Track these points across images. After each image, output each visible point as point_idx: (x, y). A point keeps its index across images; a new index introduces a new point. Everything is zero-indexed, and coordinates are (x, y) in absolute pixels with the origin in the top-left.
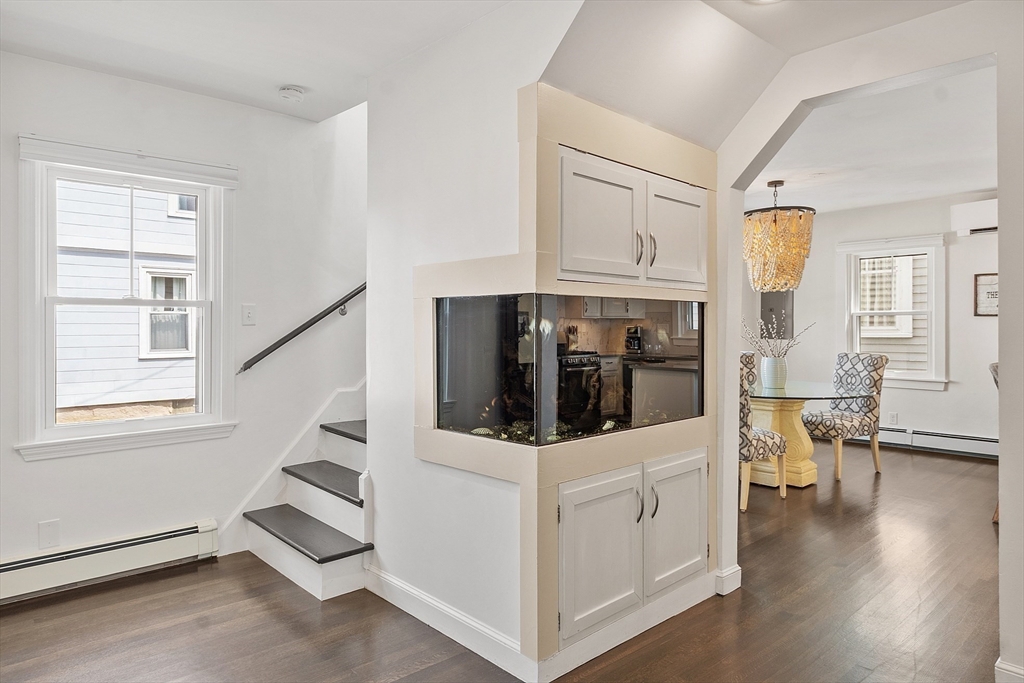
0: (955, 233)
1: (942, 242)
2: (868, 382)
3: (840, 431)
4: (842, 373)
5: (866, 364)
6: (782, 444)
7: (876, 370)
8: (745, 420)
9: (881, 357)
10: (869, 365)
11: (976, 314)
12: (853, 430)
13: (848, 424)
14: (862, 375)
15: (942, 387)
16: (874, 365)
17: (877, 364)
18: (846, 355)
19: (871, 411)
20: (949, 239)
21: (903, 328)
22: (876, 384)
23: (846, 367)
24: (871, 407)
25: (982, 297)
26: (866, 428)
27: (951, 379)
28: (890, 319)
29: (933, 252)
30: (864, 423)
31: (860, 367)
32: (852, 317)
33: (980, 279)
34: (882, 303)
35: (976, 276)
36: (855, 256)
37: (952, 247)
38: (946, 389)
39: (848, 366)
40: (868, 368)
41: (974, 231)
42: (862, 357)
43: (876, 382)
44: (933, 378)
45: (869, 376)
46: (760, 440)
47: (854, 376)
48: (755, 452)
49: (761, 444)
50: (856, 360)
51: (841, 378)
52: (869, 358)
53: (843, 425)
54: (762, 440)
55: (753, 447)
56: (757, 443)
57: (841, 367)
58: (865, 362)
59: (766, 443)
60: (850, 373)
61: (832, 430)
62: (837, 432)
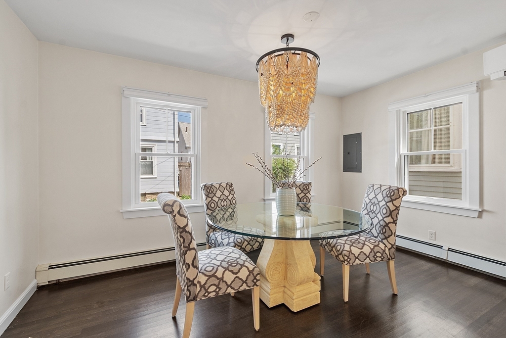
0: (489, 78)
1: (475, 88)
2: (385, 211)
3: (346, 258)
4: (368, 201)
5: (385, 195)
7: (392, 201)
8: (183, 257)
9: (398, 189)
10: (387, 196)
12: (362, 257)
13: (356, 251)
14: (381, 204)
15: (476, 215)
16: (390, 197)
17: (394, 196)
18: (373, 185)
19: (386, 238)
20: (481, 86)
22: (392, 214)
24: (387, 235)
26: (379, 255)
27: (486, 208)
28: (447, 156)
29: (467, 99)
30: (376, 249)
31: (380, 197)
32: (401, 156)
36: (404, 112)
38: (480, 216)
39: (372, 195)
40: (386, 199)
42: (383, 188)
43: (391, 212)
44: (467, 206)
45: (385, 206)
46: (214, 276)
47: (375, 205)
48: (200, 290)
49: (214, 281)
50: (379, 190)
51: (367, 205)
52: (388, 189)
53: (350, 252)
54: (216, 277)
55: (198, 285)
56: (207, 281)
57: (368, 196)
58: (384, 193)
59: (221, 279)
60: (373, 201)
61: (340, 254)
62: (344, 258)
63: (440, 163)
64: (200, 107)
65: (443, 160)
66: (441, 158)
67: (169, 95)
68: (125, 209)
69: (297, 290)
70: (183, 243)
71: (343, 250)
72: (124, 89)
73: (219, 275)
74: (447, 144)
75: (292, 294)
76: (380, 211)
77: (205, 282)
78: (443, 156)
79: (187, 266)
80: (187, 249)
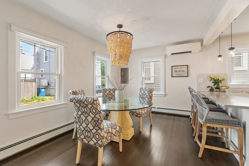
0: (167, 55)
2: (148, 97)
3: (141, 115)
4: (141, 94)
6: (120, 129)
8: (99, 126)
9: (152, 89)
10: (149, 91)
11: (172, 77)
12: (145, 114)
13: (143, 112)
14: (147, 94)
16: (150, 92)
17: (151, 91)
18: (142, 88)
20: (166, 57)
21: (152, 81)
22: (151, 97)
23: (142, 92)
25: (173, 72)
26: (148, 112)
27: (166, 94)
28: (149, 78)
29: (162, 60)
30: (148, 110)
31: (146, 92)
33: (173, 67)
34: (147, 74)
35: (172, 66)
37: (166, 59)
38: (165, 96)
39: (143, 92)
41: (172, 54)
42: (147, 89)
44: (162, 94)
45: (149, 95)
46: (109, 132)
47: (144, 95)
48: (105, 140)
49: (109, 134)
50: (145, 90)
51: (141, 95)
52: (149, 89)
53: (142, 112)
54: (110, 132)
55: (105, 138)
56: (107, 135)
57: (141, 92)
58: (148, 90)
59: (112, 133)
60: (143, 94)
61: (139, 114)
62: (140, 115)
63: (147, 80)
64: (63, 47)
65: (148, 79)
66: (147, 78)
67: (45, 36)
68: (10, 112)
69: (129, 131)
70: (100, 119)
71: (140, 113)
72: (11, 25)
73: (111, 131)
74: (149, 73)
75: (127, 133)
76: (147, 97)
77: (106, 136)
78: (148, 78)
79: (101, 130)
80: (101, 121)
